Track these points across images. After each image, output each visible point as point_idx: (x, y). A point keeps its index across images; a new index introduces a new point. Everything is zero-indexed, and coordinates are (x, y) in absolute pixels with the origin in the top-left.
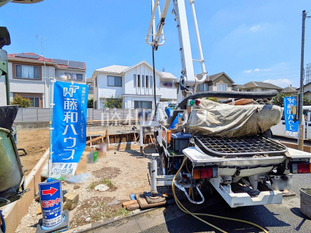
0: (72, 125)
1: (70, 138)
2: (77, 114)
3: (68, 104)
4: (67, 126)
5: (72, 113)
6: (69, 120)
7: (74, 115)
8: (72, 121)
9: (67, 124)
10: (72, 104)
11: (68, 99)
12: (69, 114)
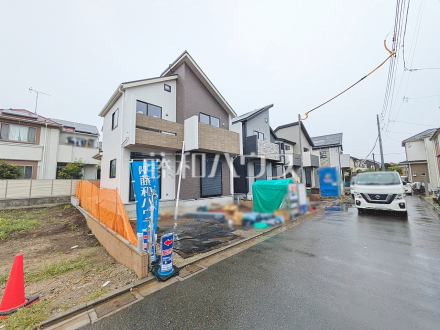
4: (145, 199)
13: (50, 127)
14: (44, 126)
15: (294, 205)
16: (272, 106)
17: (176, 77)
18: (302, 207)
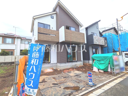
0: (34, 66)
1: (32, 73)
2: (38, 60)
3: (35, 55)
4: (32, 66)
5: (36, 60)
6: (34, 63)
7: (37, 61)
8: (35, 64)
9: (32, 65)
10: (36, 55)
11: (35, 52)
12: (34, 60)
13: (18, 38)
14: (16, 38)
15: (117, 67)
16: (100, 21)
17: (55, 12)
18: (122, 69)
